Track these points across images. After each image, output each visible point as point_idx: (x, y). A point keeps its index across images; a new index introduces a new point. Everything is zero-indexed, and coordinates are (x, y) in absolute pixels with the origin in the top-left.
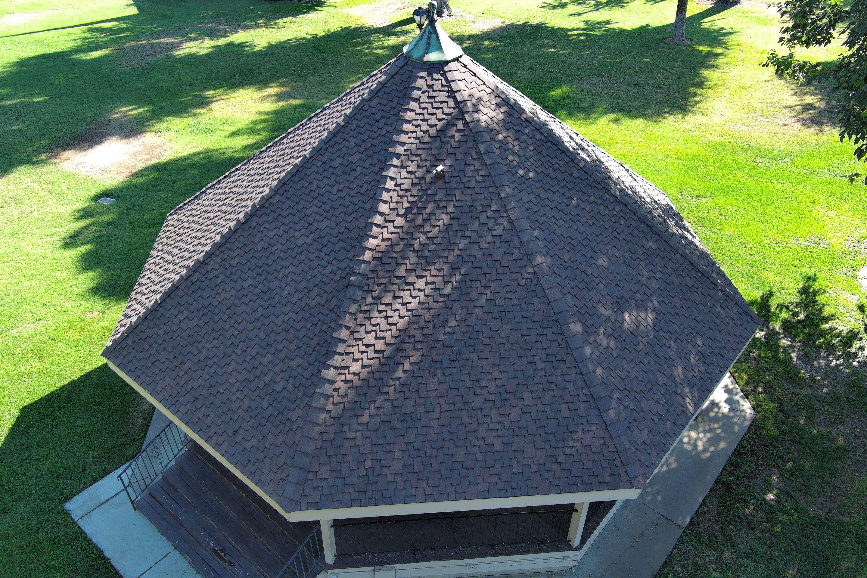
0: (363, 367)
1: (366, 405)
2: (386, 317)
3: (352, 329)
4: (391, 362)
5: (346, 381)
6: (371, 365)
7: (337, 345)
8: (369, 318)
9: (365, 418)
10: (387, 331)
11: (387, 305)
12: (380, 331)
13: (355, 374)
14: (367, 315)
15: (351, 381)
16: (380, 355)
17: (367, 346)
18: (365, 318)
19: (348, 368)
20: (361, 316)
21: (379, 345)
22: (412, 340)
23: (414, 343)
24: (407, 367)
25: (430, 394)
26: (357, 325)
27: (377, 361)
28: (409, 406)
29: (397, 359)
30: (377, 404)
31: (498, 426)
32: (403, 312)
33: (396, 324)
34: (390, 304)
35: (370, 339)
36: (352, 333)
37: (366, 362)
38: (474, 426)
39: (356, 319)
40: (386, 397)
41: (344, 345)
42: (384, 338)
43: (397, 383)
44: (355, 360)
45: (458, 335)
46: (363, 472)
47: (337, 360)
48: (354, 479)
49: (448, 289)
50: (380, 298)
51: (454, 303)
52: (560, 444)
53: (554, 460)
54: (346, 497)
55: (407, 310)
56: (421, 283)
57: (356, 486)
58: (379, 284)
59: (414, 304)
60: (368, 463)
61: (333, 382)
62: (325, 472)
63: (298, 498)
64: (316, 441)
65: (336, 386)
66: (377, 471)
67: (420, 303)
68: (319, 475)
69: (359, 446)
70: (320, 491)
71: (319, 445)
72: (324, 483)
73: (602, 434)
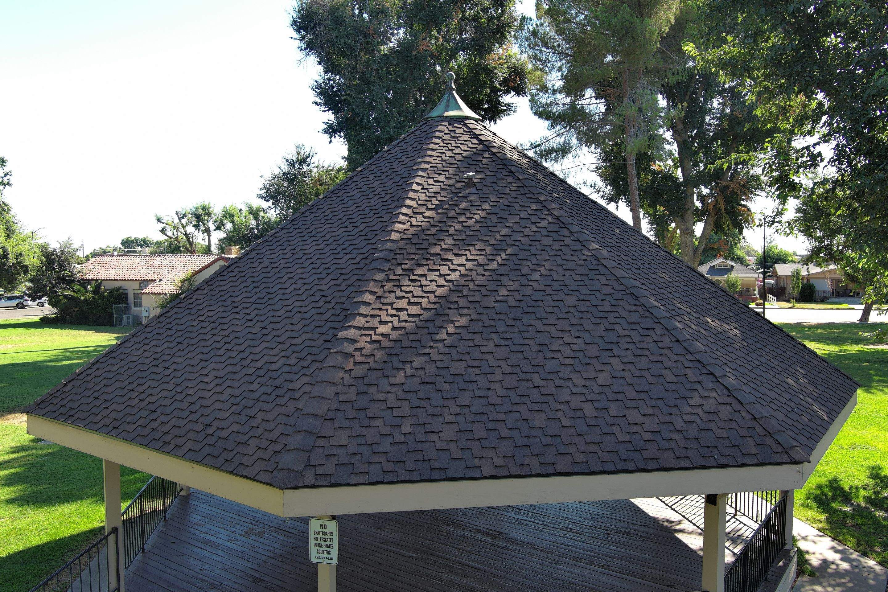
0: (394, 328)
1: (400, 366)
2: (421, 286)
3: (378, 295)
4: (430, 325)
5: (372, 342)
6: (404, 328)
7: (359, 308)
8: (400, 286)
9: (400, 378)
10: (423, 297)
11: (420, 275)
12: (414, 297)
13: (383, 335)
14: (397, 284)
15: (379, 342)
16: (416, 319)
17: (398, 310)
18: (394, 286)
19: (374, 329)
20: (388, 286)
21: (413, 310)
22: (456, 306)
23: (459, 308)
24: (451, 329)
25: (485, 357)
26: (384, 291)
27: (413, 324)
28: (459, 368)
29: (437, 323)
30: (415, 365)
31: (584, 390)
32: (441, 281)
33: (433, 292)
34: (425, 276)
35: (403, 304)
36: (379, 298)
37: (396, 324)
38: (551, 389)
39: (383, 287)
40: (427, 358)
41: (369, 308)
42: (420, 303)
43: (440, 345)
44: (382, 322)
45: (512, 303)
46: (399, 438)
47: (359, 321)
48: (386, 446)
49: (494, 265)
50: (412, 270)
51: (503, 277)
52: (675, 410)
53: (671, 428)
54: (375, 469)
55: (447, 281)
56: (461, 260)
57: (389, 455)
58: (409, 259)
59: (454, 276)
60: (406, 428)
61: (354, 341)
62: (342, 437)
63: (300, 467)
64: (330, 401)
65: (358, 345)
66: (420, 437)
67: (461, 275)
68: (333, 442)
69: (392, 408)
70: (334, 460)
71: (334, 406)
72: (341, 451)
73: (727, 400)
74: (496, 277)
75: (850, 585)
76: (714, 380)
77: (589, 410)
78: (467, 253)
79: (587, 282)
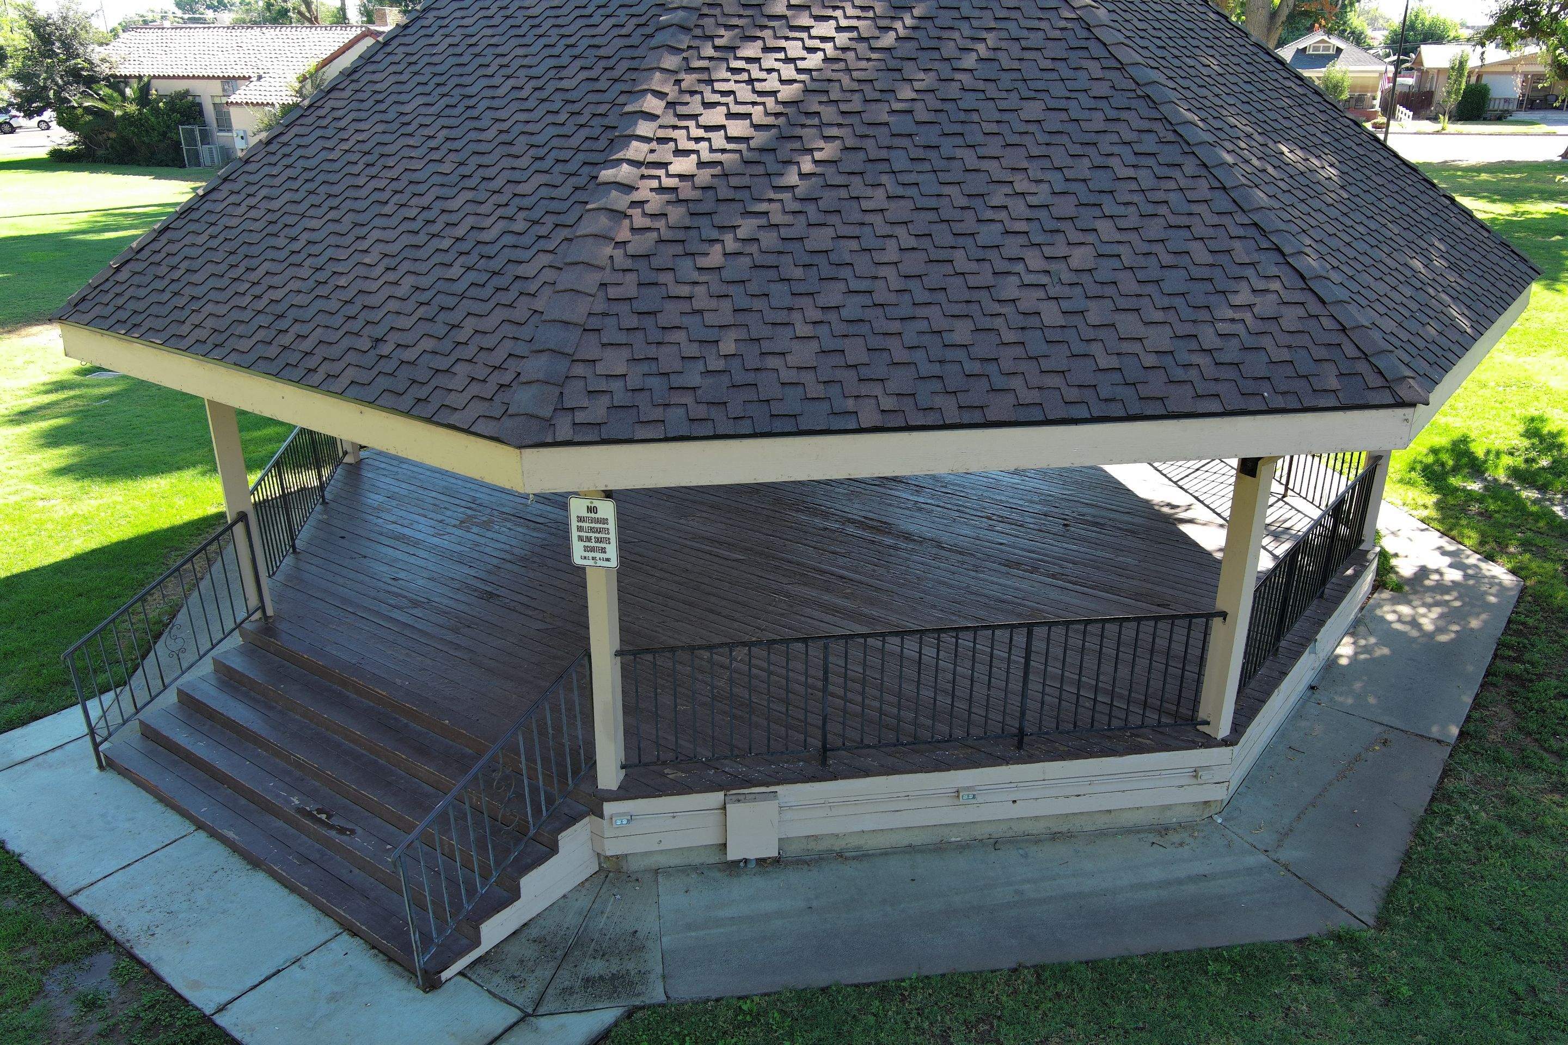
0: (701, 164)
1: (715, 234)
2: (751, 81)
3: (670, 99)
4: (768, 158)
5: (661, 190)
6: (720, 163)
7: (636, 124)
8: (710, 82)
9: (715, 257)
10: (754, 104)
11: (749, 60)
12: (737, 103)
13: (681, 177)
14: (705, 76)
15: (674, 190)
16: (743, 147)
17: (708, 128)
18: (699, 81)
19: (665, 165)
20: (689, 80)
21: (737, 128)
22: (816, 121)
23: (820, 126)
24: (807, 166)
25: (869, 218)
26: (681, 92)
27: (737, 156)
28: (821, 239)
29: (783, 154)
30: (741, 233)
31: (1044, 279)
32: (788, 72)
33: (774, 93)
34: (757, 60)
35: (716, 116)
36: (671, 105)
37: (706, 156)
38: (986, 278)
39: (678, 82)
40: (763, 221)
41: (654, 125)
42: (748, 116)
43: (786, 196)
44: (679, 152)
45: (922, 115)
46: (715, 364)
47: (637, 150)
48: (694, 378)
49: (888, 40)
50: (733, 49)
51: (905, 63)
52: (1204, 315)
53: (1194, 345)
54: (676, 414)
55: (799, 71)
56: (826, 29)
57: (699, 392)
58: (728, 27)
59: (814, 61)
60: (728, 346)
61: (629, 188)
62: (616, 362)
63: (547, 412)
64: (591, 299)
65: (636, 196)
66: (752, 361)
67: (826, 60)
68: (601, 369)
69: (700, 312)
70: (605, 400)
71: (600, 307)
72: (616, 386)
73: (1298, 296)
74: (893, 64)
75: (1457, 604)
76: (1281, 260)
77: (1051, 314)
78: (838, 13)
79: (1066, 73)
